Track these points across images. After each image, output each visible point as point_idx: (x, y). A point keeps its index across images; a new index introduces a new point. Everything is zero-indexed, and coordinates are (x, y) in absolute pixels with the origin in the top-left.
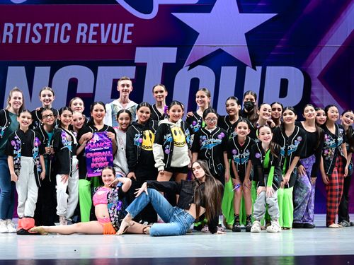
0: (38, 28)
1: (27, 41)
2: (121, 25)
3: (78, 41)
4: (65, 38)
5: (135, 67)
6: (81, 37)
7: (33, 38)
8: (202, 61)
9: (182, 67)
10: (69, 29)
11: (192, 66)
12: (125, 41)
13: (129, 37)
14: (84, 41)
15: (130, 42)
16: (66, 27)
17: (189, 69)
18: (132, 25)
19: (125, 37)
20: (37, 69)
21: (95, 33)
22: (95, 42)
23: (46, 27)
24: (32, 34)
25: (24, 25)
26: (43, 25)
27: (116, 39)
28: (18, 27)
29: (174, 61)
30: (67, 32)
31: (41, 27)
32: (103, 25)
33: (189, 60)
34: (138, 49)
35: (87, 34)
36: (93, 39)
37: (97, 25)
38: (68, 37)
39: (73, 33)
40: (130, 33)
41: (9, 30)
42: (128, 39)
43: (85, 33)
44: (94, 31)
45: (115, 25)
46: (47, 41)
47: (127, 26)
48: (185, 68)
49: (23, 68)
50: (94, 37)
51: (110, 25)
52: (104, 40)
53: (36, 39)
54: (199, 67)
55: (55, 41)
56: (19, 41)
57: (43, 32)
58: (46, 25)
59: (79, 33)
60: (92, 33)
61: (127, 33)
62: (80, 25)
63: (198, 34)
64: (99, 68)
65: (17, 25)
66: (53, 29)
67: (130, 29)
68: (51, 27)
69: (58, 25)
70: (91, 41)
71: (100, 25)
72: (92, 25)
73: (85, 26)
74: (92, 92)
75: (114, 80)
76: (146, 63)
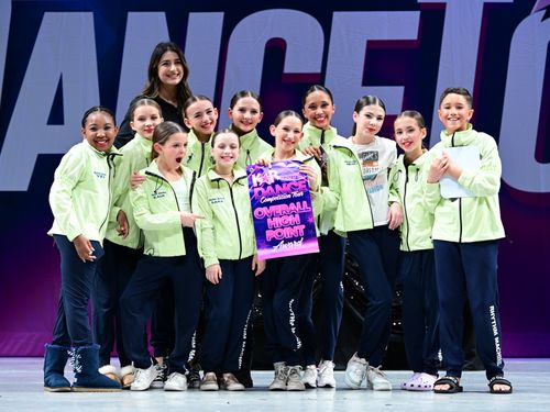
5: (418, 13)
9: (528, 14)
17: (545, 18)
20: (194, 17)
48: (536, 16)
49: (161, 16)
64: (336, 14)
74: (319, 71)
75: (371, 44)
76: (444, 5)
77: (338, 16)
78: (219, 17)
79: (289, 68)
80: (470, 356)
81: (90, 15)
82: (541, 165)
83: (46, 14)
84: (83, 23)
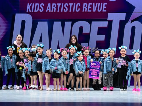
0: (66, 5)
1: (62, 11)
2: (102, 4)
3: (83, 11)
4: (78, 10)
5: (107, 22)
6: (85, 9)
7: (64, 10)
8: (137, 19)
9: (128, 22)
10: (80, 5)
11: (132, 21)
12: (104, 11)
13: (105, 9)
14: (86, 11)
15: (105, 11)
16: (78, 5)
17: (131, 23)
18: (106, 4)
19: (103, 9)
21: (91, 7)
22: (91, 11)
23: (70, 5)
24: (64, 8)
25: (61, 4)
26: (69, 4)
27: (100, 10)
28: (58, 5)
29: (124, 19)
30: (79, 7)
31: (68, 5)
32: (94, 4)
33: (131, 19)
34: (109, 14)
35: (87, 8)
36: (90, 10)
37: (91, 4)
38: (79, 9)
39: (81, 7)
40: (106, 7)
41: (54, 6)
42: (104, 10)
43: (86, 7)
44: (90, 6)
45: (99, 4)
46: (70, 11)
47: (104, 4)
48: (129, 22)
49: (60, 22)
50: (90, 9)
51: (97, 4)
52: (94, 10)
53: (66, 10)
54: (135, 22)
55: (74, 11)
56: (58, 11)
57: (68, 7)
58: (70, 4)
59: (84, 7)
60: (89, 7)
61: (104, 7)
62: (84, 4)
63: (135, 7)
65: (58, 4)
66: (73, 6)
67: (105, 5)
68: (72, 5)
69: (75, 4)
70: (89, 11)
71: (93, 4)
72: (89, 4)
73: (86, 4)
74: (89, 32)
75: (98, 27)
76: (112, 20)
77: (93, 22)
78: (71, 23)
79: (83, 32)
80: (117, 85)
81: (47, 22)
82: (131, 50)
83: (39, 22)
84: (45, 24)
